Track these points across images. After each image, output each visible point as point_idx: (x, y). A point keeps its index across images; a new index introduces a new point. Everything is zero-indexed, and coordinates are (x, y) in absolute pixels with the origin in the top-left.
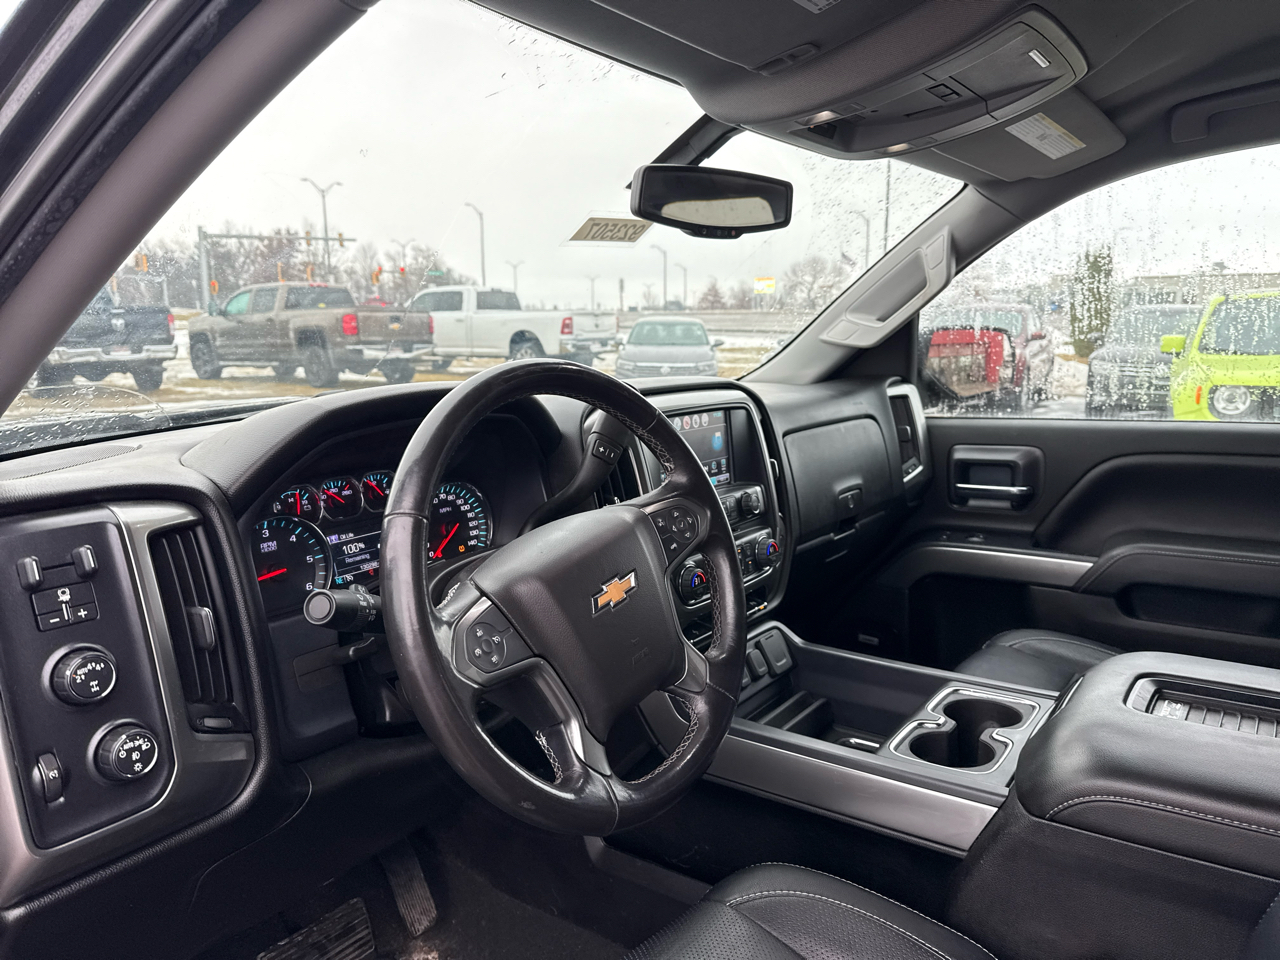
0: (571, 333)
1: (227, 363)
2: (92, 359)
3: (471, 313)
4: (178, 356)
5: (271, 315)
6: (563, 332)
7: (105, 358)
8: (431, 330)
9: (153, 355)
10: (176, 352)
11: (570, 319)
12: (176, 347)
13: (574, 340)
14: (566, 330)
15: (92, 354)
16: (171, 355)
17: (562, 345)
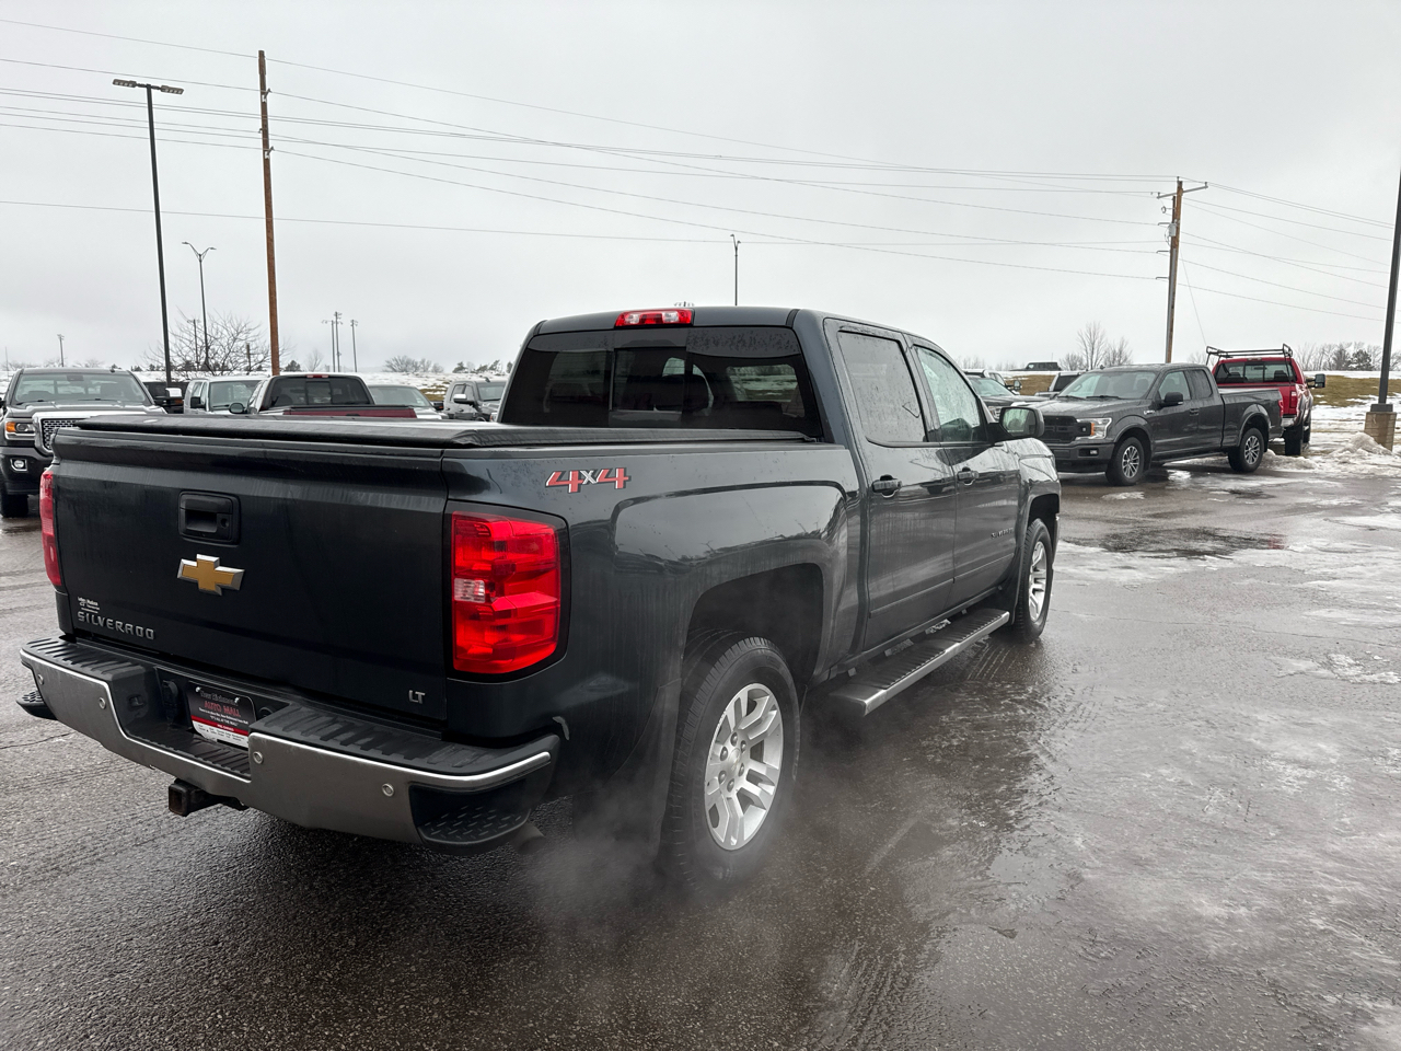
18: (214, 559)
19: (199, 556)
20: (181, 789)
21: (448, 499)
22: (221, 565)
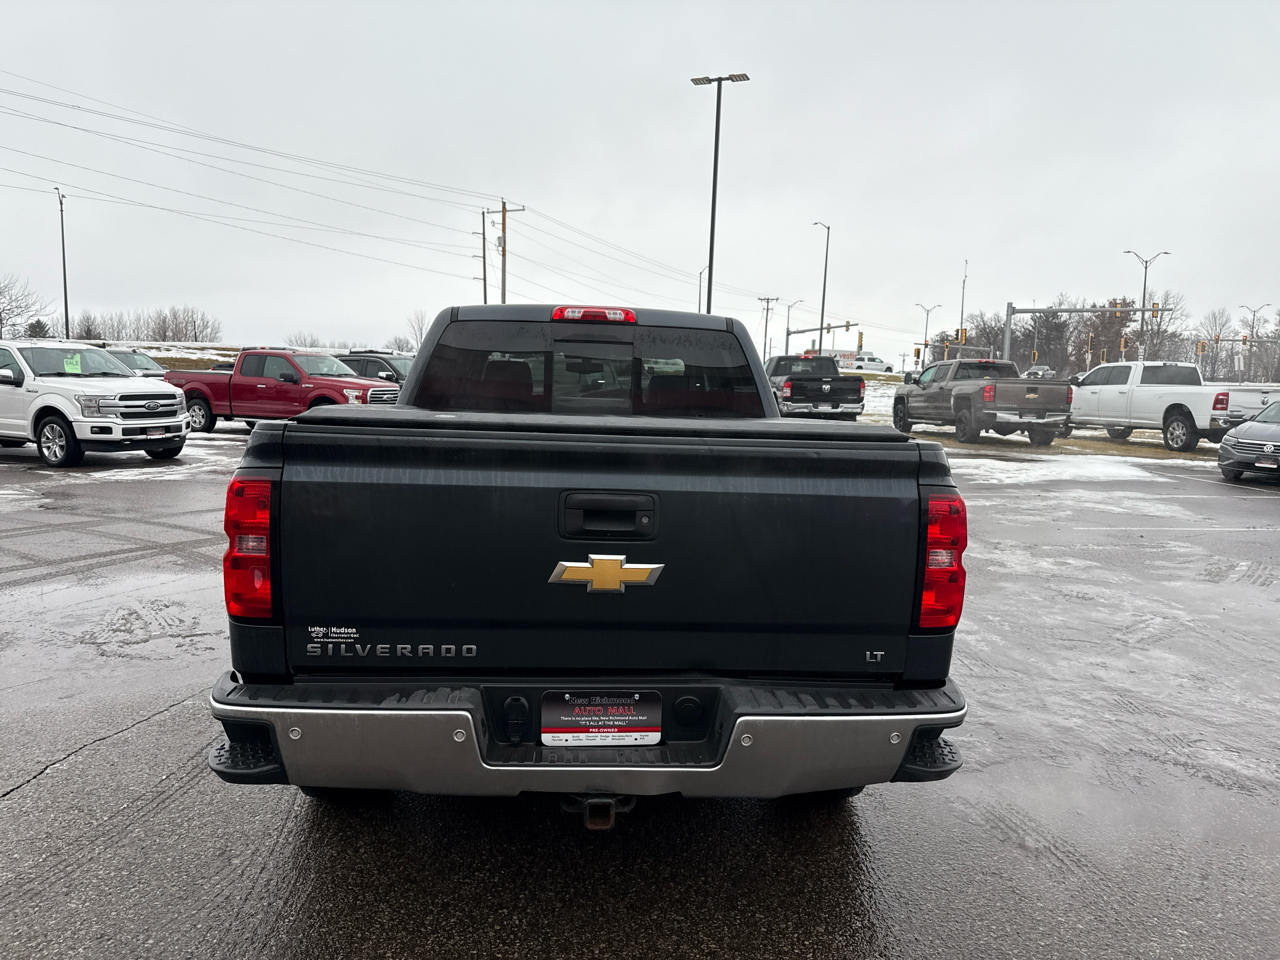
0: (1226, 409)
1: (915, 420)
2: (806, 410)
3: (1134, 387)
4: (864, 412)
5: (943, 384)
6: (1214, 408)
7: (815, 410)
8: (1069, 400)
9: (845, 410)
10: (863, 408)
11: (1227, 395)
12: (863, 406)
13: (1227, 415)
14: (1219, 406)
15: (806, 407)
16: (859, 410)
17: (1213, 420)
18: (622, 557)
19: (592, 556)
20: (610, 801)
21: (918, 485)
22: (627, 562)
